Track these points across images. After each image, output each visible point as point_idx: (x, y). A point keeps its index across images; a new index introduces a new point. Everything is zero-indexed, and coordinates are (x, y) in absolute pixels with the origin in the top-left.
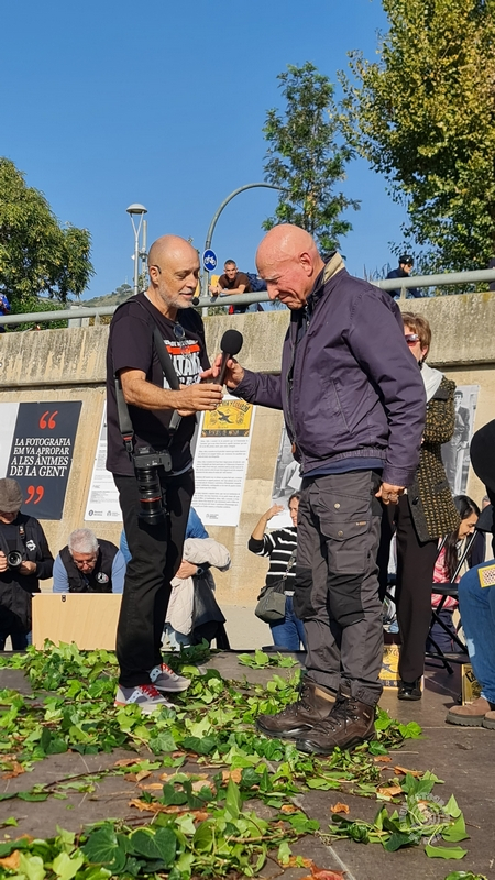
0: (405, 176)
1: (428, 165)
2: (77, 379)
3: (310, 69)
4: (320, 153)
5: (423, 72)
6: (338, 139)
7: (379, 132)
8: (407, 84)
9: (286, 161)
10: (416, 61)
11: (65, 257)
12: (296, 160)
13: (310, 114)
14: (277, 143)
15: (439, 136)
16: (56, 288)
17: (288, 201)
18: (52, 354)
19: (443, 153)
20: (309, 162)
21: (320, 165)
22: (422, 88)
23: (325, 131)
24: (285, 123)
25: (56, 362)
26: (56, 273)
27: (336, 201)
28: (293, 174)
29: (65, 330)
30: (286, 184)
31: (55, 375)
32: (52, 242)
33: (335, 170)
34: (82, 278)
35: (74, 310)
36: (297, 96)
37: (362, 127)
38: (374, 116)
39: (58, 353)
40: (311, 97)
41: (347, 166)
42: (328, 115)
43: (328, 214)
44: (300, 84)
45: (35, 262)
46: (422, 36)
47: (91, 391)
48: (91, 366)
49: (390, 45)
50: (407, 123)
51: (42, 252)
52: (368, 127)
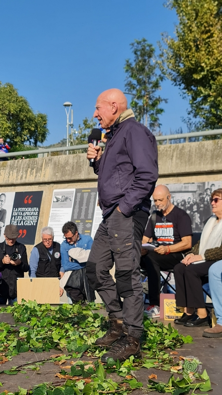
0: (187, 88)
1: (198, 82)
2: (41, 180)
3: (144, 41)
4: (149, 78)
5: (195, 41)
6: (157, 72)
7: (176, 65)
8: (187, 47)
9: (134, 82)
10: (191, 37)
11: (36, 127)
12: (139, 81)
13: (145, 61)
14: (130, 74)
15: (203, 70)
16: (32, 140)
17: (135, 100)
18: (29, 170)
19: (204, 77)
20: (145, 82)
21: (150, 83)
22: (194, 49)
23: (152, 69)
24: (133, 65)
25: (31, 173)
26: (32, 134)
27: (157, 100)
28: (138, 87)
29: (36, 159)
30: (134, 92)
31: (31, 179)
32: (30, 120)
33: (156, 85)
34: (44, 136)
35: (40, 150)
36: (139, 53)
37: (168, 66)
38: (173, 61)
39: (32, 169)
40: (145, 53)
41: (161, 83)
42: (153, 61)
43: (154, 105)
44: (140, 47)
45: (23, 129)
46: (194, 25)
47: (47, 186)
48: (47, 174)
49: (179, 30)
50: (188, 64)
51: (26, 124)
52: (171, 66)
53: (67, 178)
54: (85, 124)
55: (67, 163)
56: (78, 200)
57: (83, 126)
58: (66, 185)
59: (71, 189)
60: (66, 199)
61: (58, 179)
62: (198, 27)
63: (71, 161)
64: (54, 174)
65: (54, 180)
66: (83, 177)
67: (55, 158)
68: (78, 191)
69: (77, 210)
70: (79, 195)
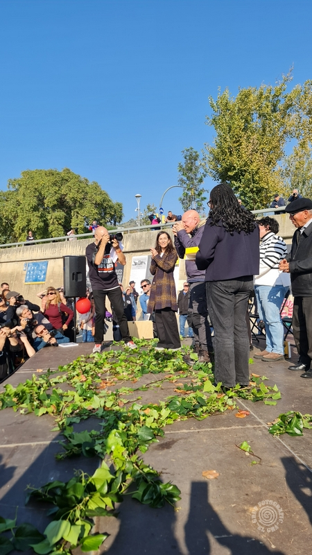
1: (231, 178)
3: (192, 149)
4: (196, 175)
5: (229, 149)
6: (201, 170)
7: (215, 168)
8: (223, 153)
9: (185, 178)
10: (226, 145)
11: (115, 212)
12: (188, 178)
13: (192, 163)
14: (182, 173)
15: (235, 169)
16: (112, 222)
17: (186, 191)
19: (236, 174)
20: (192, 178)
21: (196, 179)
22: (229, 154)
23: (197, 168)
24: (184, 166)
26: (112, 216)
27: (201, 190)
28: (187, 182)
30: (185, 186)
32: (111, 207)
33: (201, 181)
34: (120, 218)
36: (188, 158)
37: (209, 167)
38: (213, 163)
40: (193, 158)
41: (204, 179)
42: (198, 163)
43: (199, 195)
44: (188, 154)
45: (105, 214)
46: (228, 137)
47: (128, 254)
48: (128, 246)
49: (217, 141)
50: (224, 165)
51: (108, 210)
52: (211, 167)
53: (142, 248)
54: (148, 209)
55: (141, 238)
57: (147, 210)
58: (141, 253)
59: (145, 256)
60: (142, 263)
61: (135, 249)
62: (231, 138)
63: (144, 236)
64: (133, 246)
65: (133, 250)
67: (133, 234)
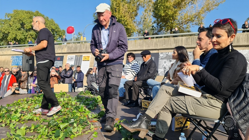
2: (63, 52)
11: (62, 34)
18: (59, 49)
25: (60, 50)
29: (61, 45)
31: (60, 52)
47: (65, 54)
48: (65, 50)
51: (58, 33)
53: (72, 52)
55: (72, 47)
56: (76, 59)
58: (72, 54)
59: (74, 55)
60: (72, 58)
61: (69, 52)
63: (73, 46)
64: (68, 50)
65: (68, 52)
66: (78, 52)
67: (68, 45)
68: (76, 56)
69: (76, 62)
70: (76, 57)
